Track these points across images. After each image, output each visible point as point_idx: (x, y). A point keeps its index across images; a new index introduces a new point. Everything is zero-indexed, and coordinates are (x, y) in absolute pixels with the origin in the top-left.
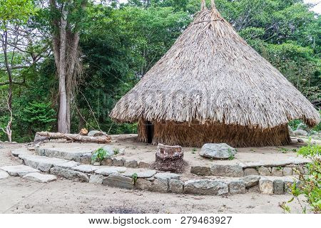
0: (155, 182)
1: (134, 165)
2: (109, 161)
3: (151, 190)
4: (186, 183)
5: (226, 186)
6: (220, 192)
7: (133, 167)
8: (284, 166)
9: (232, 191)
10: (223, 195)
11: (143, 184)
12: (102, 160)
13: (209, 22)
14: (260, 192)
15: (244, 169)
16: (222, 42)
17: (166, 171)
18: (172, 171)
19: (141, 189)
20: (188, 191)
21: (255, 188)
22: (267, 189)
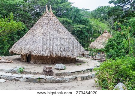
0: (46, 80)
1: (35, 73)
2: (24, 72)
3: (45, 82)
4: (57, 79)
5: (68, 79)
6: (67, 81)
7: (35, 74)
8: (81, 71)
9: (70, 81)
10: (68, 82)
11: (42, 81)
12: (22, 72)
13: (50, 17)
14: (78, 80)
15: (71, 73)
16: (56, 26)
17: (47, 75)
18: (50, 75)
19: (41, 82)
20: (57, 82)
21: (76, 79)
22: (79, 79)
